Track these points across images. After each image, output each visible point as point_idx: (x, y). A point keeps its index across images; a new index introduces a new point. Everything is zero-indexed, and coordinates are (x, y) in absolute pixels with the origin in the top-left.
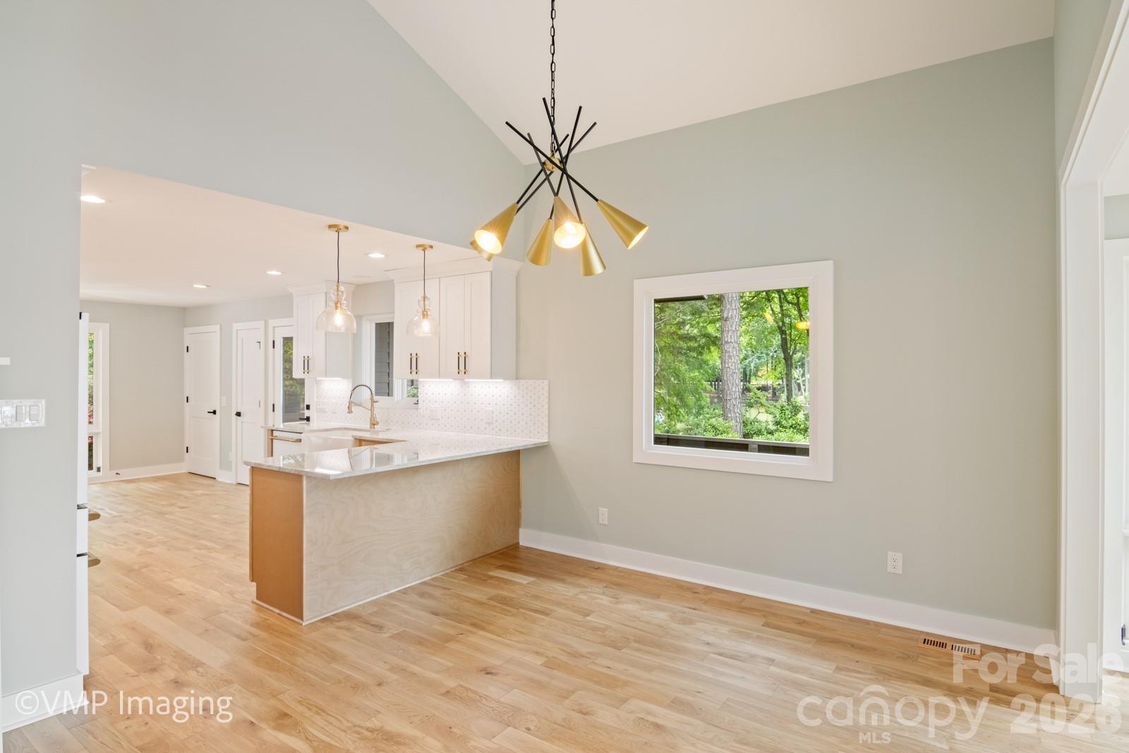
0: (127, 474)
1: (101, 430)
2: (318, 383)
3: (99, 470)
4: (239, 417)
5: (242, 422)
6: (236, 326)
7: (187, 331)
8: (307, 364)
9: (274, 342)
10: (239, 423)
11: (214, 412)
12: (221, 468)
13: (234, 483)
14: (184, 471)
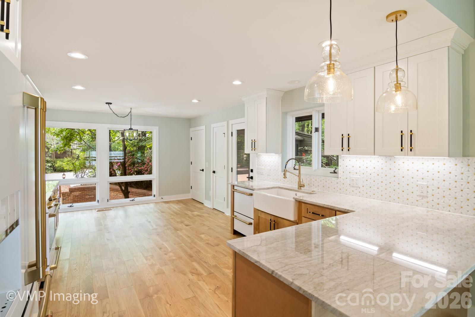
0: (167, 198)
1: (155, 177)
2: (258, 156)
3: (154, 196)
4: (214, 174)
5: (216, 176)
6: (213, 125)
7: (191, 129)
8: (254, 144)
9: (232, 132)
10: (214, 177)
11: (203, 170)
12: (206, 199)
13: (212, 208)
14: (190, 198)
